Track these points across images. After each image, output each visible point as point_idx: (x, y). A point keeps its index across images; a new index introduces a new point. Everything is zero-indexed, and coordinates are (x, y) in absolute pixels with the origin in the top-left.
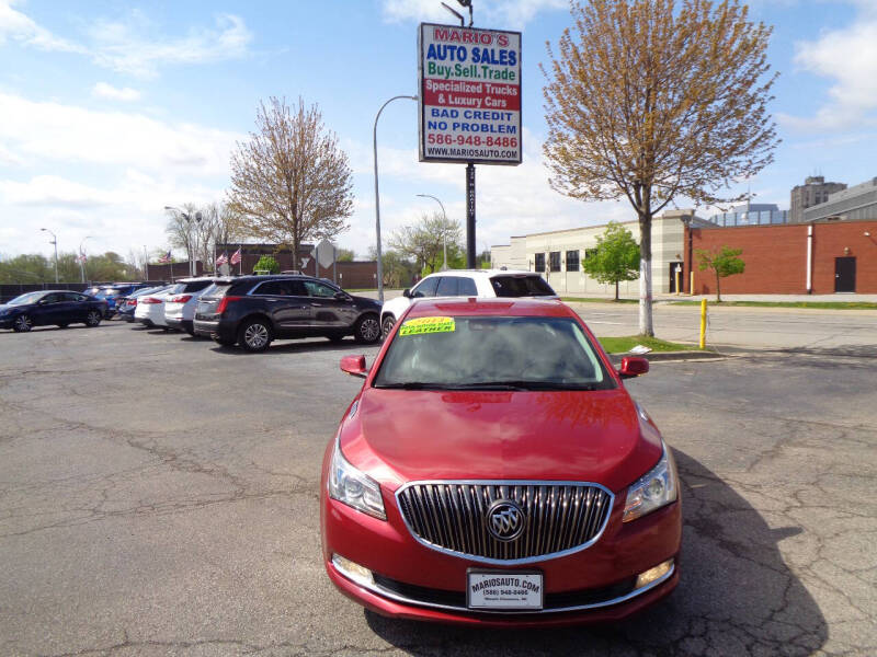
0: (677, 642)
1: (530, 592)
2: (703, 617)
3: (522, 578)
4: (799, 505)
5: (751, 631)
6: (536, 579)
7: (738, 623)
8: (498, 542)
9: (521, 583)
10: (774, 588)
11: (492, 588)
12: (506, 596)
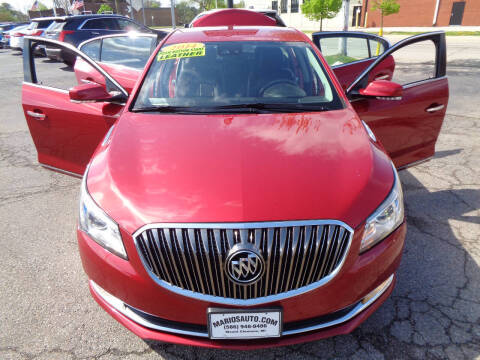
0: (388, 327)
1: (268, 325)
2: (406, 297)
3: (261, 315)
4: (458, 183)
5: (446, 311)
6: (275, 316)
7: (434, 303)
8: (237, 286)
9: (260, 319)
10: (455, 263)
11: (232, 324)
12: (245, 329)
